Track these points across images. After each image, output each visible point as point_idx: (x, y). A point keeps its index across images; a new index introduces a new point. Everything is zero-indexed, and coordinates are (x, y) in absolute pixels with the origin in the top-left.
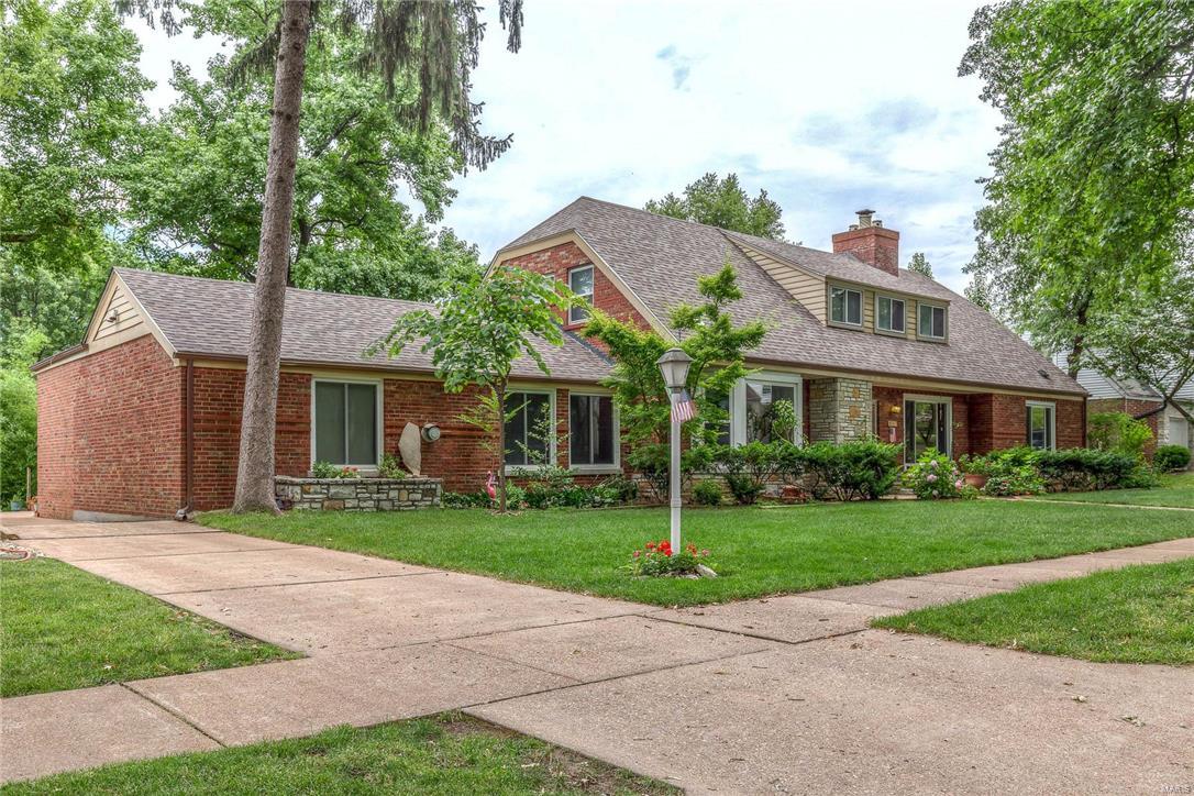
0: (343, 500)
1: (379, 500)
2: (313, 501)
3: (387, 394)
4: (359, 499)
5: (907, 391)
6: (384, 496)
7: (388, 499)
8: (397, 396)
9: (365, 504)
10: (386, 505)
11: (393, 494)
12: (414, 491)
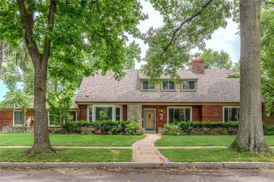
0: (10, 130)
2: (5, 130)
4: (13, 130)
8: (27, 113)
11: (19, 130)
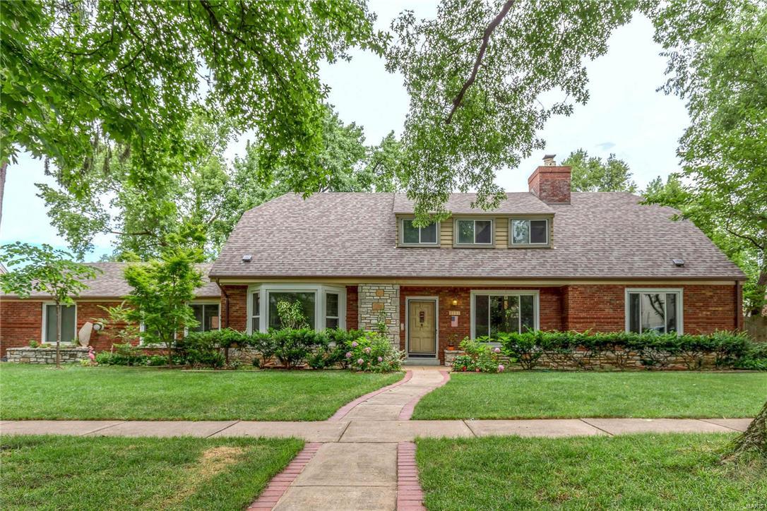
1: (47, 359)
3: (79, 309)
5: (474, 288)
6: (49, 357)
7: (51, 358)
8: (82, 310)
9: (40, 360)
10: (49, 361)
12: (65, 355)
